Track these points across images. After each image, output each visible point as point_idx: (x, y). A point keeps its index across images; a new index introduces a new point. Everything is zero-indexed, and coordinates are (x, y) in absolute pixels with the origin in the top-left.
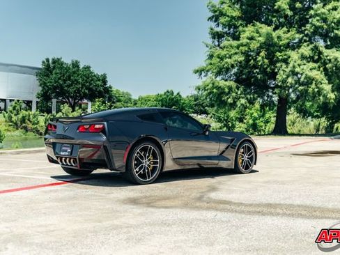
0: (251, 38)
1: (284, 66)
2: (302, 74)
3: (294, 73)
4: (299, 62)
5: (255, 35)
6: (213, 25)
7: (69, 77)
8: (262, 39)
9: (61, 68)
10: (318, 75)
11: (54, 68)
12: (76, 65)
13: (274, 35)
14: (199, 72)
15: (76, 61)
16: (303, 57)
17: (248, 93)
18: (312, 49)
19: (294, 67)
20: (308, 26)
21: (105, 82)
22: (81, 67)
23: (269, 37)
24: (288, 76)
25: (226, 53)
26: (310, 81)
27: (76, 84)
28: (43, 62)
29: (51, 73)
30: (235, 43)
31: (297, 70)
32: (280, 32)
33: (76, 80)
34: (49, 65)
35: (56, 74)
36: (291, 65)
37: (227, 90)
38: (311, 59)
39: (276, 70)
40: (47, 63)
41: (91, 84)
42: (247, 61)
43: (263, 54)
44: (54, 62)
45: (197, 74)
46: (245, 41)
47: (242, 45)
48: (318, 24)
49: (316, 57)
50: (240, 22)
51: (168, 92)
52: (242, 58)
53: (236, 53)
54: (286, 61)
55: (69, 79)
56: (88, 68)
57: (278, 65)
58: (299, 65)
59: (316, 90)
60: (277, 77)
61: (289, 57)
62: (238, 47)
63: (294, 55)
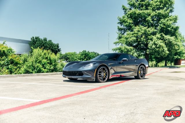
0: (139, 31)
1: (151, 41)
2: (158, 44)
3: (155, 44)
4: (156, 40)
5: (140, 30)
6: (119, 25)
7: (43, 45)
8: (143, 32)
9: (39, 41)
10: (163, 44)
11: (36, 41)
12: (45, 40)
13: (147, 30)
14: (116, 43)
15: (46, 38)
16: (158, 38)
17: (137, 51)
18: (161, 35)
19: (155, 41)
20: (159, 27)
21: (58, 47)
22: (48, 40)
23: (145, 31)
24: (152, 45)
25: (128, 36)
26: (160, 46)
27: (46, 48)
28: (31, 38)
29: (36, 43)
30: (132, 33)
31: (156, 42)
32: (149, 29)
33: (46, 46)
34: (34, 40)
35: (38, 43)
36: (154, 41)
37: (130, 50)
38: (161, 39)
39: (148, 43)
40: (33, 39)
41: (53, 48)
42: (137, 39)
43: (143, 37)
44: (36, 38)
45: (115, 44)
46: (136, 32)
47: (135, 33)
48: (163, 26)
49: (162, 38)
50: (133, 25)
51: (84, 51)
52: (135, 38)
53: (132, 37)
54: (152, 39)
55: (44, 46)
56: (51, 41)
57: (149, 41)
58: (156, 41)
59: (162, 50)
60: (148, 45)
61: (152, 38)
62: (133, 34)
63: (154, 38)
